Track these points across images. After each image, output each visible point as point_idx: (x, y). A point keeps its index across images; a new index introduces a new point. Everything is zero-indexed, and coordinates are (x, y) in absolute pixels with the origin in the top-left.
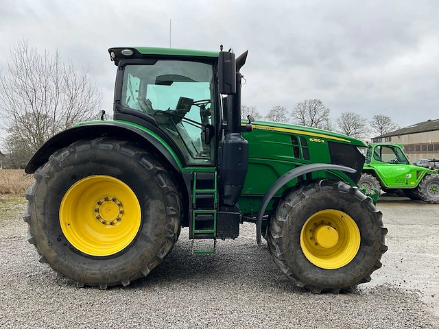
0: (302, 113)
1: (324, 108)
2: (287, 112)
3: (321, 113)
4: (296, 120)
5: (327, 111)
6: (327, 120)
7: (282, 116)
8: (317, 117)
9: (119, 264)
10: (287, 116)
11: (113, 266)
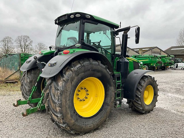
0: (20, 41)
1: (30, 40)
2: (13, 40)
3: (29, 42)
4: (17, 44)
5: (32, 42)
6: (32, 45)
7: (10, 41)
8: (27, 43)
9: (99, 118)
10: (13, 41)
11: (97, 120)
